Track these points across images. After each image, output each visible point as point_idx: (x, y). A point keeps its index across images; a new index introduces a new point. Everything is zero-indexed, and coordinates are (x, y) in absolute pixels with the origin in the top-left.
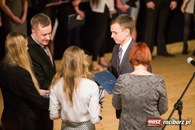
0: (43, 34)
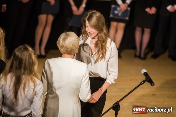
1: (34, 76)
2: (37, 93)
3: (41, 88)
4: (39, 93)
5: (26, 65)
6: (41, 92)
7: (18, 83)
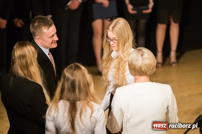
0: (50, 35)
1: (92, 101)
2: (97, 121)
3: (102, 114)
4: (100, 120)
5: (80, 86)
6: (102, 118)
7: (73, 109)
